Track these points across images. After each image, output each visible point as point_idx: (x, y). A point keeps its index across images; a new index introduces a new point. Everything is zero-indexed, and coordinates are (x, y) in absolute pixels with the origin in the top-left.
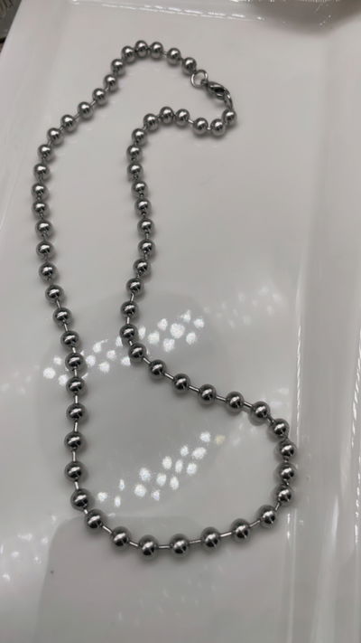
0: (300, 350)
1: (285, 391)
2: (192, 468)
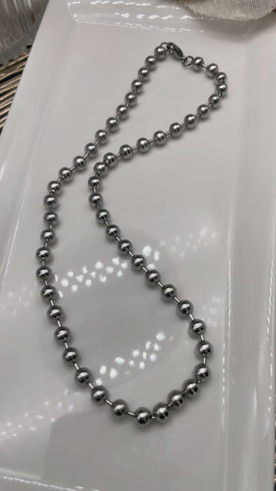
0: (231, 272)
1: (217, 300)
2: (153, 357)
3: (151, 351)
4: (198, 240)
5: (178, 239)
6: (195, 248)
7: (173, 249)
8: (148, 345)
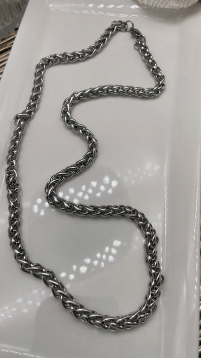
3: (110, 253)
4: (144, 173)
5: (130, 172)
6: (141, 178)
7: (126, 179)
8: (107, 249)
